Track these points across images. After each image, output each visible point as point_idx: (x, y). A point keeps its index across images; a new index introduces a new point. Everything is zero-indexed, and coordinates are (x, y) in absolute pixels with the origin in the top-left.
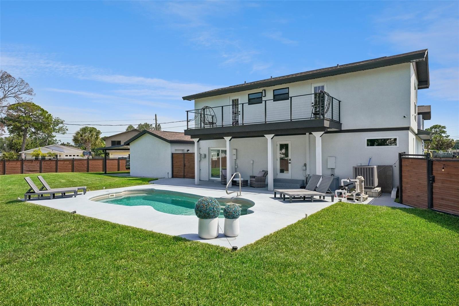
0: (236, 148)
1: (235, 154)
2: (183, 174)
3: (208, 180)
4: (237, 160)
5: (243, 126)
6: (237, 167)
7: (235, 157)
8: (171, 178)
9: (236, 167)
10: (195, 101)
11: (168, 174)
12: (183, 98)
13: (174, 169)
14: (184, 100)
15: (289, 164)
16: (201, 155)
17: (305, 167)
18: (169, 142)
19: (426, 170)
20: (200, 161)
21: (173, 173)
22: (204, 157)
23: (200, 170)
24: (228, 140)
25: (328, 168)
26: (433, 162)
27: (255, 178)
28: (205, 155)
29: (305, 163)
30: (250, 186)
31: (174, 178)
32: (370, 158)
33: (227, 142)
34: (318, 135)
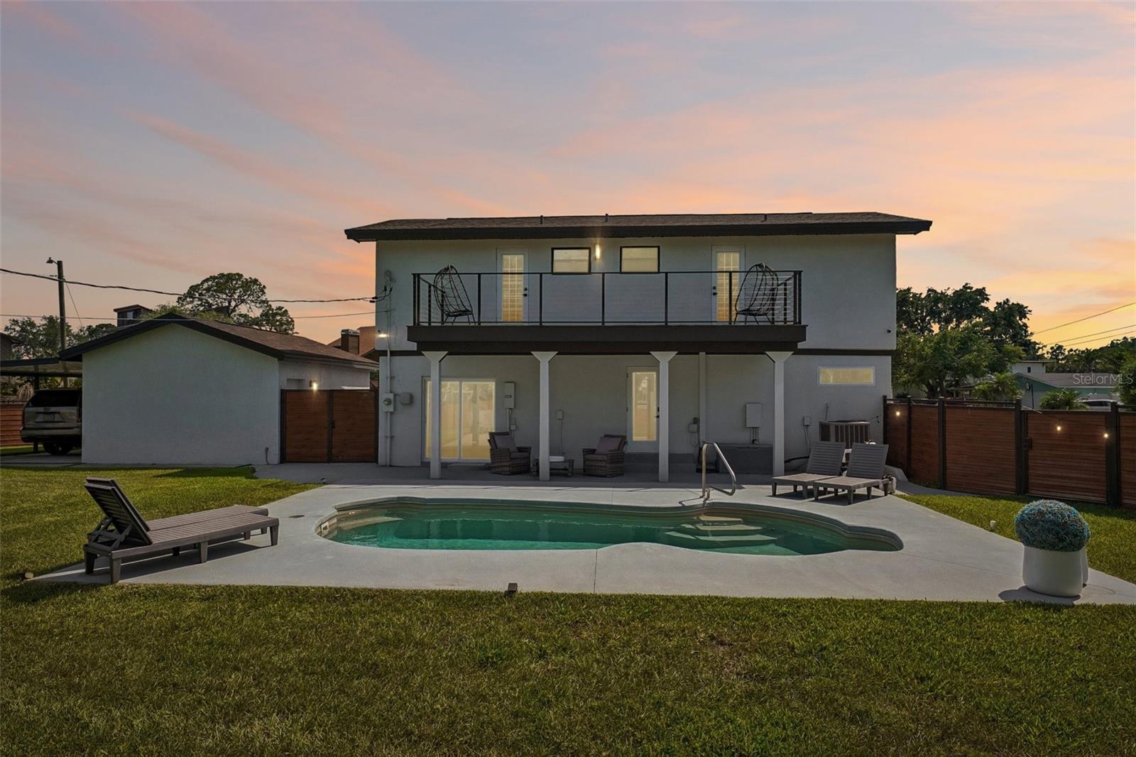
0: (514, 381)
1: (513, 395)
2: (326, 450)
3: (419, 464)
4: (516, 411)
5: (541, 327)
6: (516, 427)
7: (510, 403)
8: (278, 464)
9: (513, 427)
10: (377, 245)
11: (267, 452)
12: (346, 231)
13: (289, 438)
14: (350, 240)
15: (656, 419)
16: (398, 398)
17: (696, 426)
18: (280, 356)
19: (1013, 429)
20: (391, 413)
21: (287, 450)
22: (408, 402)
23: (392, 437)
24: (544, 359)
25: (748, 426)
26: (1029, 415)
27: (606, 455)
28: (411, 397)
29: (696, 416)
30: (584, 475)
31: (288, 464)
32: (827, 407)
33: (541, 364)
34: (780, 359)
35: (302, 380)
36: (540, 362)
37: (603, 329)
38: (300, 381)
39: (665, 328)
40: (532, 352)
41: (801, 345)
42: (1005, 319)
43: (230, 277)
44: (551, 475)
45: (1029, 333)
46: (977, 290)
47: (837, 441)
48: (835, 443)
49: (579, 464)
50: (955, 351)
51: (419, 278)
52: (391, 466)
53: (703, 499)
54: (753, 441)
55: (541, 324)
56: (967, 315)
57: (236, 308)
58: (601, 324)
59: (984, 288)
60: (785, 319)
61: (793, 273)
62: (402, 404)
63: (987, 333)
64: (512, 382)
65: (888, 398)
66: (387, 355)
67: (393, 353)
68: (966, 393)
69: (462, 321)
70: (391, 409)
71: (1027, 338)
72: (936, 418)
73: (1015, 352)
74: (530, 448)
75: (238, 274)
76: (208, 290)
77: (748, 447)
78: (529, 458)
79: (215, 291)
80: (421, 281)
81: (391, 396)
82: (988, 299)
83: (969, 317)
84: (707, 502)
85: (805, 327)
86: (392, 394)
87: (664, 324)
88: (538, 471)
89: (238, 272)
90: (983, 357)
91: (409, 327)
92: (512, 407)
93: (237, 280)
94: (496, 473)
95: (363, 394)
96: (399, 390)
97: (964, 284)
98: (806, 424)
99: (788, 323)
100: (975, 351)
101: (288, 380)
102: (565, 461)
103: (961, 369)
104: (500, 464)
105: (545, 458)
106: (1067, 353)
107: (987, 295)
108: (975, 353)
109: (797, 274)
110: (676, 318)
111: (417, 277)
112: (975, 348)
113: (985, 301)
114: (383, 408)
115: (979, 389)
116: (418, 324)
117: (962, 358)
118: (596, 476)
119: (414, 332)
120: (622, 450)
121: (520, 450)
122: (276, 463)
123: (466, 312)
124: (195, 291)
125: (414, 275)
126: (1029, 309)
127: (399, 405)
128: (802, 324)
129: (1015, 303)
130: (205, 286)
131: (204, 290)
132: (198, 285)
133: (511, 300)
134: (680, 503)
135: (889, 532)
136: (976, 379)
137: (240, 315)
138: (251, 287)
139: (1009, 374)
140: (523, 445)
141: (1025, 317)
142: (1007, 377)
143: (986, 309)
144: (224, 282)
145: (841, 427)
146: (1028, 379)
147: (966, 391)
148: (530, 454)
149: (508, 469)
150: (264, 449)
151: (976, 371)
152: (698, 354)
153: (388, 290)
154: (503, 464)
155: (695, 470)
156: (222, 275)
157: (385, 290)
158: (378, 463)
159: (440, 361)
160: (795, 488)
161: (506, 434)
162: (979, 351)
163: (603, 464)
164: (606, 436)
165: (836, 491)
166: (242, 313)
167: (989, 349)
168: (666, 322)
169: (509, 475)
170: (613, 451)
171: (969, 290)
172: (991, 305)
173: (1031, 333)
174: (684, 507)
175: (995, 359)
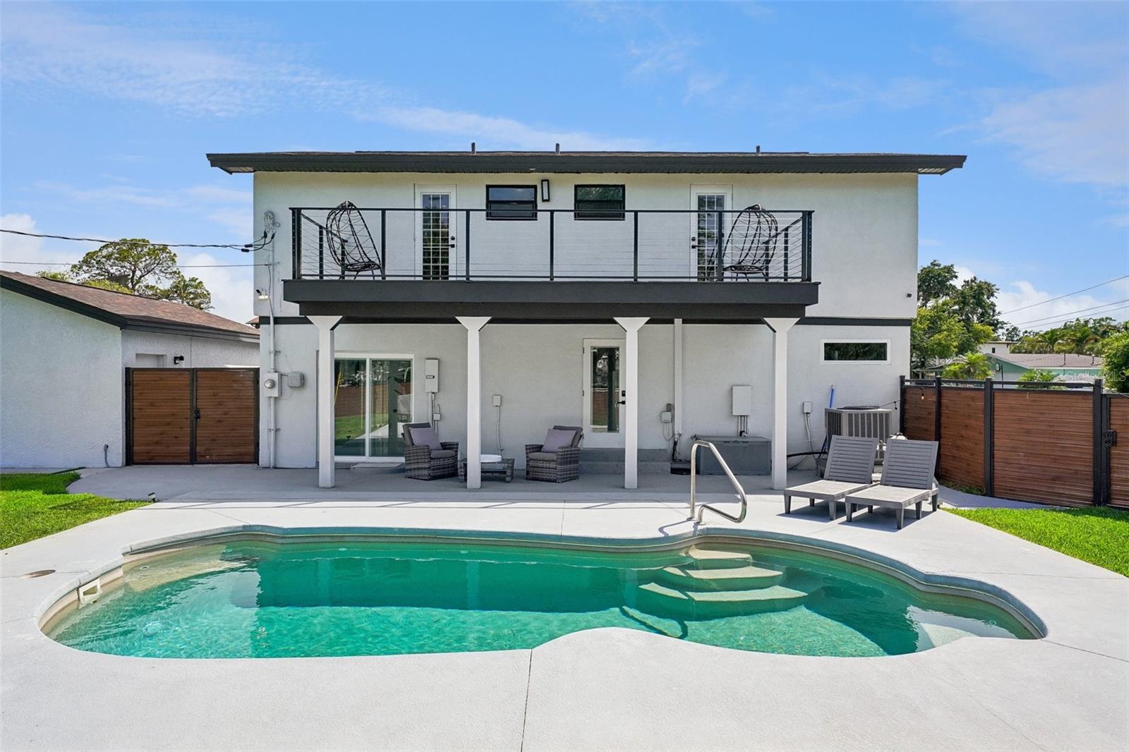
0: (438, 357)
1: (436, 375)
2: (187, 448)
4: (440, 396)
5: (467, 283)
6: (440, 418)
7: (433, 385)
8: (122, 467)
9: (437, 417)
10: (254, 176)
11: (106, 452)
12: (209, 156)
13: (137, 432)
15: (620, 405)
16: (284, 378)
17: (669, 413)
18: (125, 323)
19: (1090, 418)
20: (276, 398)
21: (135, 448)
22: (299, 385)
23: (277, 430)
24: (473, 325)
25: (734, 414)
26: (1113, 400)
27: (556, 452)
28: (303, 378)
29: (671, 403)
30: (527, 479)
31: (134, 466)
32: (833, 390)
33: (469, 332)
34: (783, 325)
35: (162, 356)
36: (467, 330)
37: (551, 285)
38: (159, 357)
39: (634, 284)
40: (458, 318)
41: (810, 311)
42: (974, 297)
43: (134, 244)
44: (483, 479)
45: (997, 312)
46: (945, 268)
47: (851, 435)
48: (848, 437)
49: (521, 463)
50: (925, 330)
51: (299, 213)
52: (275, 468)
53: (692, 523)
54: (741, 432)
55: (468, 279)
56: (935, 294)
57: (142, 278)
58: (548, 280)
59: (952, 266)
60: (786, 274)
61: (801, 214)
62: (291, 387)
63: (955, 312)
64: (436, 359)
65: (906, 378)
66: (269, 323)
67: (278, 321)
68: (931, 374)
69: (365, 276)
70: (275, 393)
71: (995, 318)
72: (981, 404)
73: (984, 332)
74: (457, 444)
75: (144, 240)
76: (108, 257)
77: (736, 442)
78: (455, 457)
79: (116, 259)
80: (303, 220)
81: (275, 377)
82: (956, 277)
83: (937, 296)
84: (700, 527)
85: (817, 284)
86: (277, 374)
87: (633, 280)
88: (466, 475)
89: (143, 238)
90: (953, 336)
91: (285, 282)
92: (436, 391)
93: (143, 246)
94: (411, 477)
95: (239, 373)
96: (284, 369)
97: (932, 261)
98: (805, 412)
99: (789, 280)
100: (945, 330)
101: (137, 355)
102: (503, 461)
103: (931, 349)
104: (416, 466)
105: (475, 458)
106: (1021, 335)
107: (955, 272)
108: (945, 333)
109: (807, 216)
110: (648, 271)
111: (297, 213)
112: (944, 327)
113: (954, 279)
114: (265, 392)
115: (950, 371)
116: (300, 278)
117: (932, 338)
118: (542, 480)
119: (294, 288)
120: (576, 446)
121: (445, 446)
122: (120, 465)
123: (369, 265)
124: (92, 258)
125: (292, 209)
126: (996, 287)
127: (286, 387)
128: (813, 281)
129: (983, 281)
130: (105, 252)
131: (104, 257)
132: (96, 252)
133: (433, 253)
134: (661, 530)
135: (994, 586)
136: (942, 360)
137: (147, 287)
138: (160, 255)
139: (978, 354)
140: (448, 441)
141: (993, 295)
142: (979, 357)
143: (954, 287)
144: (129, 250)
145: (856, 415)
146: (997, 360)
147: (932, 372)
148: (457, 451)
149: (426, 472)
150: (102, 447)
151: (944, 352)
152: (672, 322)
153: (270, 236)
154: (420, 466)
155: (670, 471)
156: (124, 242)
157: (265, 236)
158: (258, 465)
159: (332, 329)
160: (812, 501)
161: (427, 425)
162: (949, 330)
163: (553, 465)
164: (556, 428)
165: (870, 508)
166: (150, 284)
167: (958, 328)
168: (636, 277)
169: (429, 480)
170: (565, 447)
171: (937, 268)
172: (958, 283)
173: (999, 313)
174: (667, 538)
175: (964, 339)
